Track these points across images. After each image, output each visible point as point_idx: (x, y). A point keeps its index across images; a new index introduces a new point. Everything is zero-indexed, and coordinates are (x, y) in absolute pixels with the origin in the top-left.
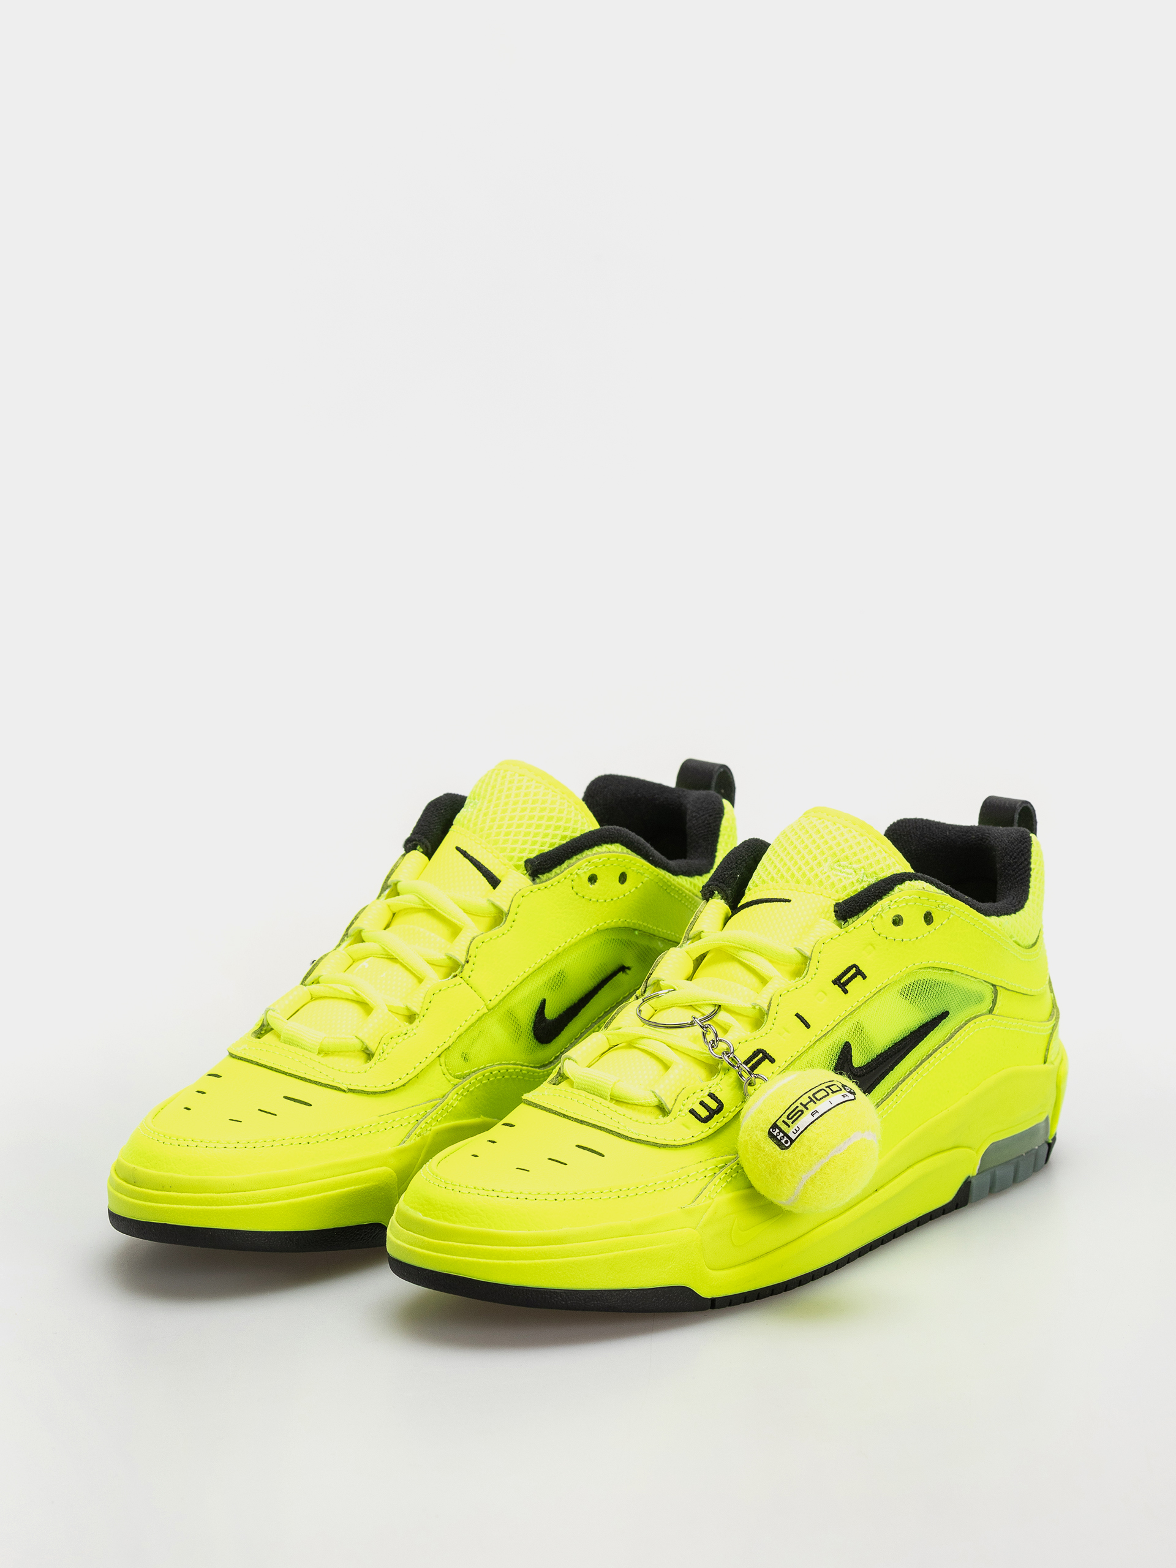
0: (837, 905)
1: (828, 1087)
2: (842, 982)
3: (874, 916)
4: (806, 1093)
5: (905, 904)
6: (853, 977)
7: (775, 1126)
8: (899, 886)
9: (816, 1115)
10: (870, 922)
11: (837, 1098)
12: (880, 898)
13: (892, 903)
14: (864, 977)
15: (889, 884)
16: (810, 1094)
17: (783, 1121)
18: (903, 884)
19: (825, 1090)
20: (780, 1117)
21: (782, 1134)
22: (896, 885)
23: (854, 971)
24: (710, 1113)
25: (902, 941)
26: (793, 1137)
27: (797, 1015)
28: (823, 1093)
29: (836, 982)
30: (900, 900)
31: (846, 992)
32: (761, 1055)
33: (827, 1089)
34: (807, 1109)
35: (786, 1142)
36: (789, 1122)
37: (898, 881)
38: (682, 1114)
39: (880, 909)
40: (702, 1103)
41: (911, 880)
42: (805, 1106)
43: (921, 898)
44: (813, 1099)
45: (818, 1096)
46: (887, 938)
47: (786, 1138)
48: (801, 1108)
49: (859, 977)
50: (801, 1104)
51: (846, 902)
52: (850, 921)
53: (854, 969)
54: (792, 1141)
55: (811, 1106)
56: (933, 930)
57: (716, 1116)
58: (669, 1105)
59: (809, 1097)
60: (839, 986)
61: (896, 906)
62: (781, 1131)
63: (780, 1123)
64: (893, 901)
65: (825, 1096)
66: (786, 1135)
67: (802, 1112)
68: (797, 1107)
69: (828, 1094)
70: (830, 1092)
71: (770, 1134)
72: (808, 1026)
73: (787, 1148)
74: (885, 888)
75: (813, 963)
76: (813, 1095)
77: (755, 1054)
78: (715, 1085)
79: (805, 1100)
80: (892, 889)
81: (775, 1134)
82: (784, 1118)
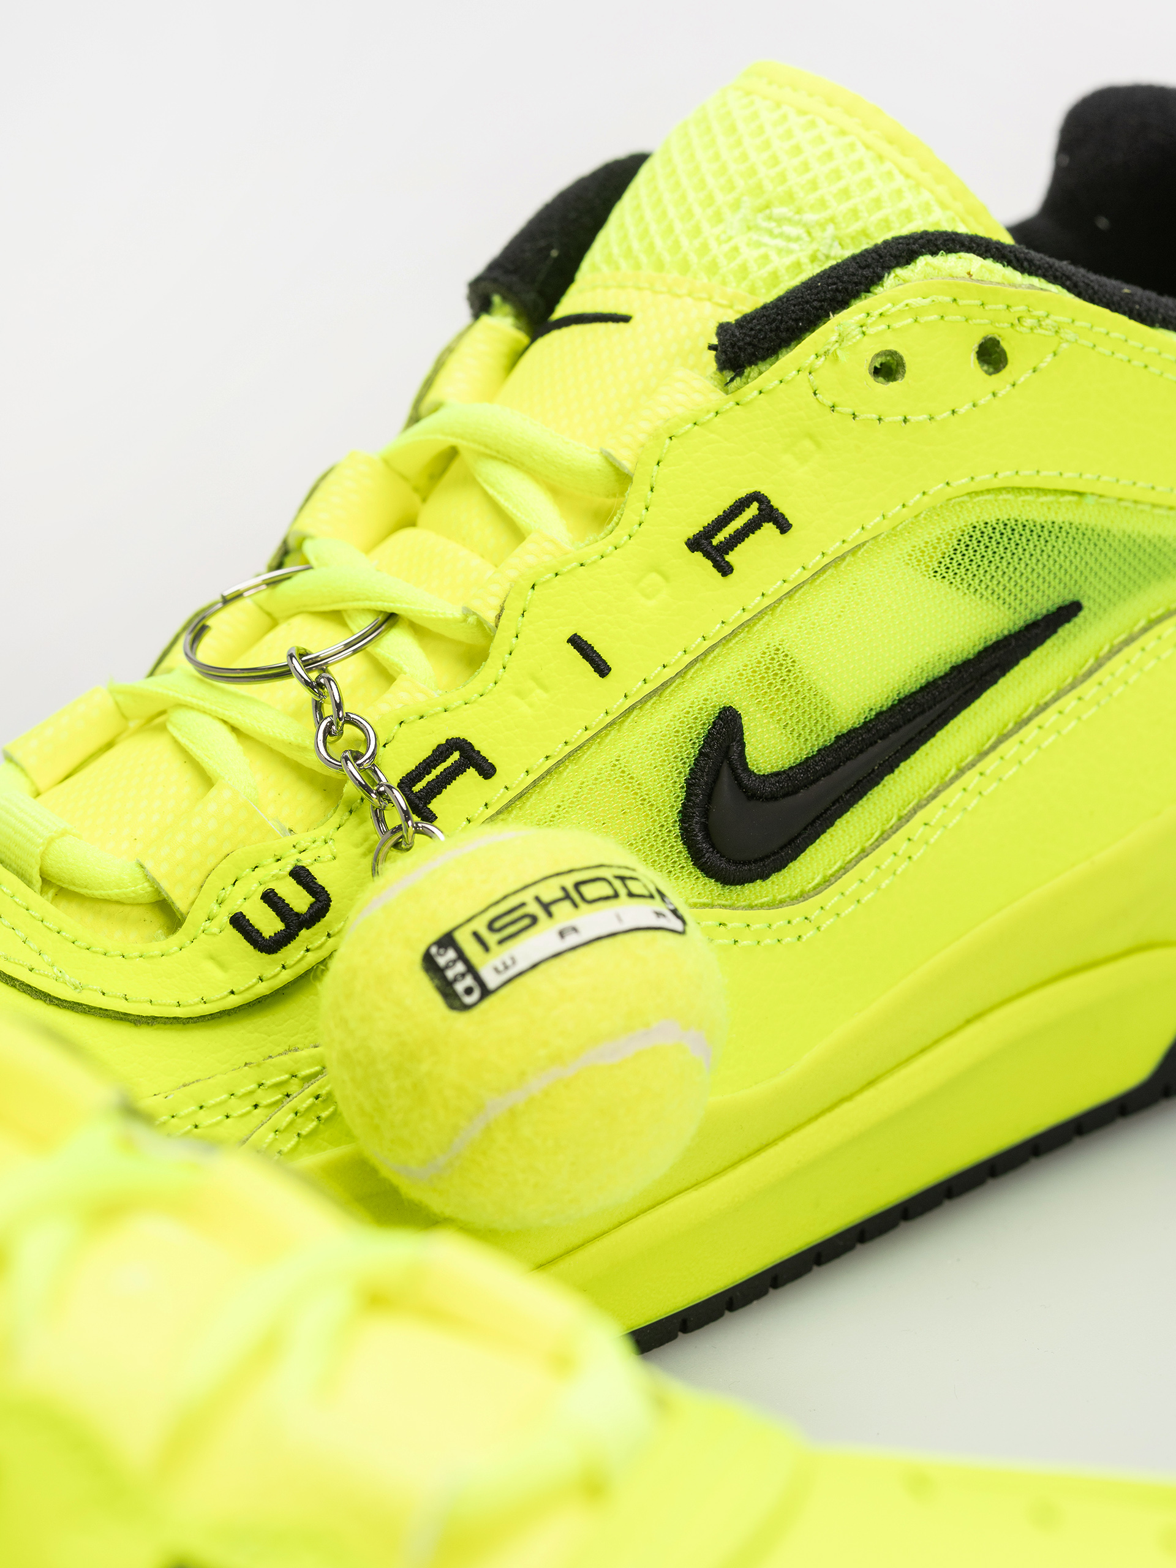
0: (723, 329)
1: (622, 879)
2: (715, 542)
3: (817, 356)
4: (558, 874)
5: (910, 320)
6: (752, 527)
7: (447, 941)
8: (899, 271)
9: (572, 940)
10: (804, 374)
11: (641, 912)
12: (843, 304)
13: (870, 321)
14: (784, 526)
15: (868, 266)
16: (569, 881)
17: (476, 935)
18: (911, 267)
19: (610, 883)
20: (469, 920)
21: (460, 967)
22: (889, 268)
23: (753, 510)
24: (287, 926)
25: (905, 420)
26: (492, 981)
27: (576, 642)
28: (603, 889)
29: (698, 543)
30: (894, 310)
31: (725, 569)
32: (456, 756)
33: (618, 884)
34: (550, 915)
35: (469, 991)
36: (491, 939)
37: (895, 257)
38: (213, 927)
39: (834, 338)
40: (270, 898)
41: (934, 253)
42: (546, 907)
43: (960, 302)
44: (573, 896)
45: (589, 891)
46: (854, 416)
47: (469, 981)
48: (534, 908)
49: (769, 528)
50: (538, 899)
51: (746, 322)
52: (751, 371)
53: (755, 505)
54: (486, 992)
55: (563, 910)
56: (1009, 387)
57: (304, 933)
58: (180, 903)
59: (564, 889)
60: (707, 555)
61: (884, 327)
62: (461, 956)
63: (464, 939)
64: (876, 313)
65: (607, 898)
66: (471, 969)
67: (534, 920)
68: (523, 905)
69: (616, 895)
70: (622, 892)
71: (429, 963)
72: (602, 668)
73: (466, 1008)
74: (855, 279)
75: (636, 493)
76: (577, 885)
77: (441, 753)
78: (320, 843)
79: (550, 891)
80: (877, 279)
81: (442, 961)
82: (480, 925)
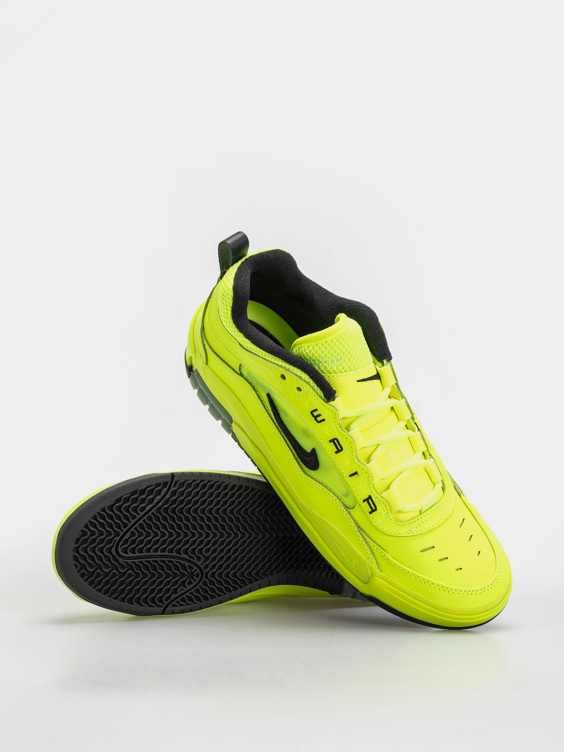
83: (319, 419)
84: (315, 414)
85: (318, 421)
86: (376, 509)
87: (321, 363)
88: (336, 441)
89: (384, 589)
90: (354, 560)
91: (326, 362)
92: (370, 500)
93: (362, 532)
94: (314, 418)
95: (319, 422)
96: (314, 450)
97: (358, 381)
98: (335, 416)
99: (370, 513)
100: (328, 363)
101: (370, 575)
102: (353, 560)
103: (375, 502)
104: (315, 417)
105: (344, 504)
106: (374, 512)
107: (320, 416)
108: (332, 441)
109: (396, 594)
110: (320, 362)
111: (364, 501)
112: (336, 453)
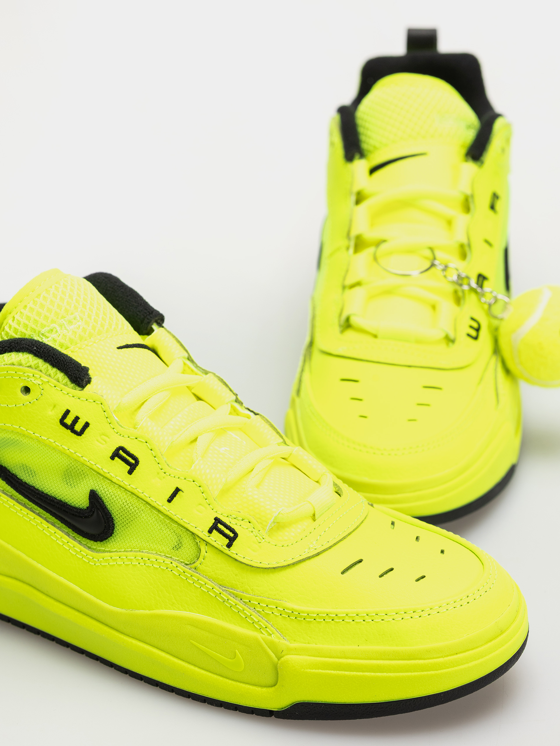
83: (78, 427)
84: (69, 421)
85: (79, 431)
86: (236, 535)
87: (45, 336)
88: (121, 452)
89: (309, 670)
90: (237, 651)
91: (52, 330)
92: (220, 526)
93: (230, 590)
94: (69, 431)
95: (80, 434)
96: (94, 496)
97: (118, 348)
98: (103, 407)
99: (229, 546)
100: (57, 331)
101: (276, 659)
102: (235, 653)
103: (228, 524)
104: (71, 428)
105: (182, 562)
106: (234, 541)
107: (79, 420)
108: (116, 455)
109: (334, 669)
110: (43, 334)
111: (210, 531)
112: (130, 472)
